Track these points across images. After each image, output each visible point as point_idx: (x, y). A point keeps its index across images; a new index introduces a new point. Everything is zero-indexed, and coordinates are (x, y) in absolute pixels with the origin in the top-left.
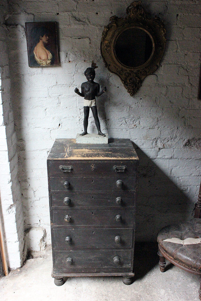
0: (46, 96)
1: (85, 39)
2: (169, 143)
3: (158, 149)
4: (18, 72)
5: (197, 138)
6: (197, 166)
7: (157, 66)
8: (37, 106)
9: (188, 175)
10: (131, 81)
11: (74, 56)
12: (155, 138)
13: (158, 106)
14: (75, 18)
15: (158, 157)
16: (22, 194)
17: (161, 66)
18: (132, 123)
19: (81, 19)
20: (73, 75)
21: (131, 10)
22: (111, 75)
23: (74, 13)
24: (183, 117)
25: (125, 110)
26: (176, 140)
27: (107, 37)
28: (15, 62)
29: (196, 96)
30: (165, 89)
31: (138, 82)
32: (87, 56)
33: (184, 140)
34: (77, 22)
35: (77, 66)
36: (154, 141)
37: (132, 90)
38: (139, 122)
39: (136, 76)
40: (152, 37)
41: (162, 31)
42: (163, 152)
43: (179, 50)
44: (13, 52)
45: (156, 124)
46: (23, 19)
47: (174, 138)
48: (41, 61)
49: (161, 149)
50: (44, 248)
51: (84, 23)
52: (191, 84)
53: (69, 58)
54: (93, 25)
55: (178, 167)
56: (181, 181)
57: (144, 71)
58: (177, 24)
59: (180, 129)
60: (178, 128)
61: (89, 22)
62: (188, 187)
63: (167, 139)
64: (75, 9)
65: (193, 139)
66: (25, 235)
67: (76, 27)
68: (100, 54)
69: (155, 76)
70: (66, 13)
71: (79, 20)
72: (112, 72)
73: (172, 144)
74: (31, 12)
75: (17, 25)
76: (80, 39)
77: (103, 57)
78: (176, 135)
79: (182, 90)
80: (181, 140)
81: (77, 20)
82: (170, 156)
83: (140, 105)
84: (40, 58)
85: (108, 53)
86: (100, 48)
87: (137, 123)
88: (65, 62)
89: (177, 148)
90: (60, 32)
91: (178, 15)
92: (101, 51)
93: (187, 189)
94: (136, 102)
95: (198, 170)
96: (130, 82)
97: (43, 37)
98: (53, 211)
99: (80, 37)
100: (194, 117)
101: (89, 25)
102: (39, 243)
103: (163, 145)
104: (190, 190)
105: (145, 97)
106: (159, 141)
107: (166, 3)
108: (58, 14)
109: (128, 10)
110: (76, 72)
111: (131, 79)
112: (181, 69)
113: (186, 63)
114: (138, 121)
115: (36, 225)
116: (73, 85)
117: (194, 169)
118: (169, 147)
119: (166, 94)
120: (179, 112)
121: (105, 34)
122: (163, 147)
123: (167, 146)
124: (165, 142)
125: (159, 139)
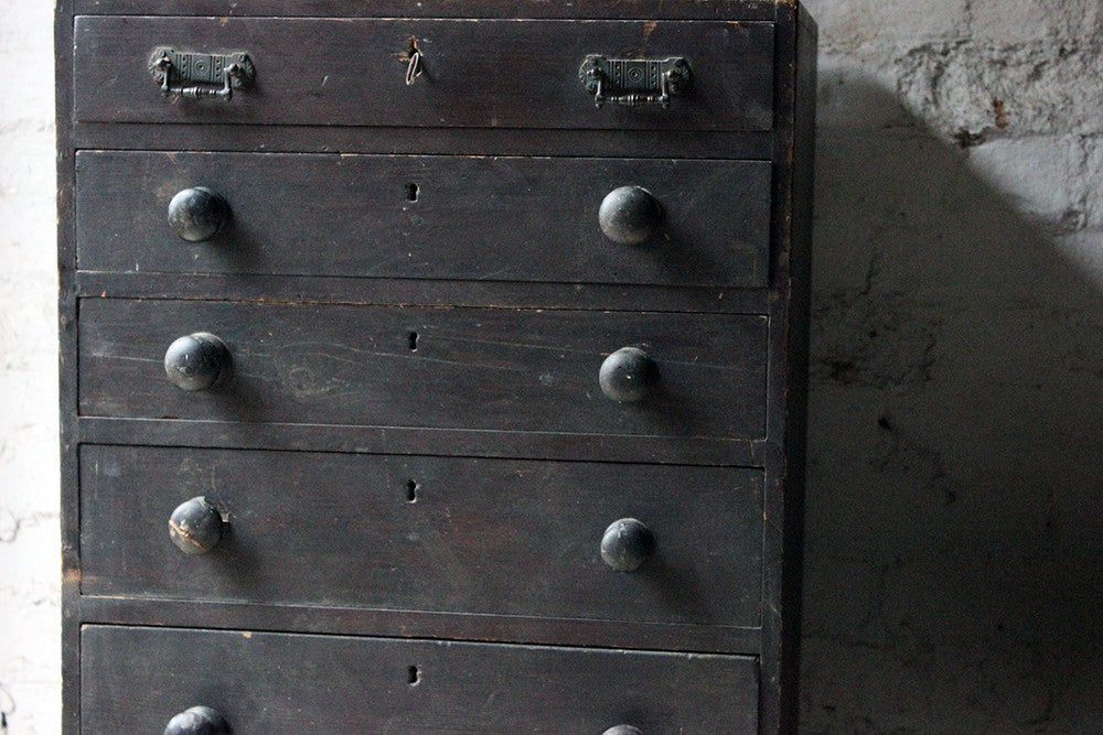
2: (1047, 88)
12: (917, 43)
36: (920, 74)
47: (1085, 47)
49: (979, 138)
63: (1022, 54)
73: (1068, 100)
98: (89, 455)
103: (997, 104)
106: (956, 70)
118: (1042, 124)
122: (992, 125)
123: (1030, 113)
124: (1006, 83)
125: (960, 59)
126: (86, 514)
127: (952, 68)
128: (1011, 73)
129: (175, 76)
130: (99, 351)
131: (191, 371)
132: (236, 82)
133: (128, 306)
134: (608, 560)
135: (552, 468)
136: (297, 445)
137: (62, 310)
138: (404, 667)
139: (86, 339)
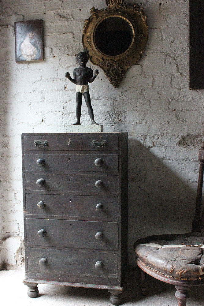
0: (31, 91)
1: (69, 34)
2: (160, 140)
3: (147, 148)
4: (7, 69)
5: (193, 134)
6: (196, 170)
7: (141, 55)
8: (22, 101)
9: (186, 180)
10: (114, 72)
11: (58, 51)
12: (142, 134)
13: (145, 98)
14: (60, 16)
16: (3, 196)
17: (146, 56)
18: (117, 118)
19: (66, 17)
20: (56, 69)
21: (110, 1)
22: (94, 68)
23: (59, 11)
24: (174, 110)
25: (109, 104)
26: (168, 137)
27: (88, 30)
30: (151, 79)
32: (71, 50)
33: (177, 137)
34: (62, 18)
35: (61, 61)
36: (142, 138)
37: (114, 81)
38: (125, 116)
40: (131, 24)
41: (143, 19)
43: (164, 38)
44: (3, 50)
45: (143, 118)
46: (13, 20)
47: (165, 135)
49: (151, 147)
50: (20, 262)
51: (68, 19)
52: (181, 74)
53: (54, 53)
54: (77, 20)
58: (160, 13)
59: (172, 123)
60: (168, 123)
61: (73, 18)
63: (156, 136)
65: (189, 135)
67: (61, 23)
69: (139, 65)
70: (52, 12)
71: (64, 17)
72: (95, 64)
73: (163, 142)
74: (22, 14)
75: (8, 25)
76: (64, 34)
78: (167, 131)
79: (170, 79)
80: (174, 137)
81: (62, 17)
82: (162, 157)
83: (125, 98)
85: (89, 45)
87: (122, 117)
88: (50, 58)
89: (169, 146)
90: (46, 29)
91: (161, 4)
92: (83, 43)
94: (121, 95)
96: (112, 72)
98: (26, 195)
99: (64, 33)
100: (187, 110)
101: (73, 21)
102: (15, 254)
103: (153, 143)
105: (130, 88)
108: (45, 13)
109: (107, 2)
110: (60, 66)
111: (113, 70)
112: (168, 58)
113: (174, 52)
115: (14, 233)
116: (57, 79)
117: (193, 174)
118: (160, 145)
119: (153, 85)
120: (169, 104)
121: (87, 26)
122: (153, 145)
123: (158, 144)
124: (154, 140)
125: (148, 136)
126: (27, 203)
127: (147, 137)
128: (155, 138)
129: (37, 144)
130: (28, 181)
131: (40, 184)
132: (45, 145)
133: (32, 175)
134: (97, 210)
135: (89, 197)
136: (54, 194)
137: (23, 175)
138: (70, 224)
139: (26, 179)
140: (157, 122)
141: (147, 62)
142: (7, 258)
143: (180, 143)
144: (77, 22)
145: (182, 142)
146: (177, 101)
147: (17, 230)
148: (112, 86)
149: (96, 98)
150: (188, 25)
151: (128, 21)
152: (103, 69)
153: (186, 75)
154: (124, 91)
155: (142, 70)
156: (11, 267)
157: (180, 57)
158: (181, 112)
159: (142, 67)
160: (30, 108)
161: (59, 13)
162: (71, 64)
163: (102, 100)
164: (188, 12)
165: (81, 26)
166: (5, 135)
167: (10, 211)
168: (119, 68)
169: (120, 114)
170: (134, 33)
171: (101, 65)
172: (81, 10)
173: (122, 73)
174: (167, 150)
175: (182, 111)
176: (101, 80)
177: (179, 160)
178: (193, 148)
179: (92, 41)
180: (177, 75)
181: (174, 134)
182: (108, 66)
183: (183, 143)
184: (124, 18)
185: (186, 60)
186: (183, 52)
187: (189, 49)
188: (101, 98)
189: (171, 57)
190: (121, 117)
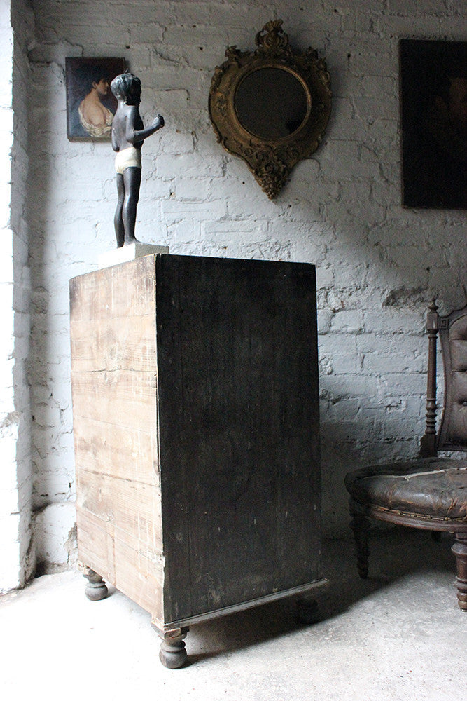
0: (98, 199)
1: (178, 92)
2: (353, 298)
3: (330, 312)
4: (45, 151)
5: (409, 286)
6: (416, 350)
7: (318, 142)
8: (79, 218)
9: (400, 370)
10: (268, 168)
12: (321, 286)
13: (325, 221)
14: (161, 55)
15: (333, 328)
16: (33, 417)
17: (326, 144)
18: (274, 255)
19: (171, 58)
21: (265, 39)
22: (229, 159)
23: (158, 45)
24: (377, 244)
25: (259, 229)
26: (368, 291)
27: (221, 86)
28: (40, 130)
29: (399, 200)
30: (337, 187)
31: (282, 170)
32: (183, 123)
33: (383, 293)
34: (165, 61)
35: (162, 141)
36: (322, 294)
37: (271, 186)
38: (289, 253)
39: (278, 160)
40: (304, 84)
41: (323, 77)
42: (343, 319)
43: (356, 115)
44: (37, 111)
45: (323, 257)
46: (61, 53)
47: (362, 288)
48: (91, 128)
49: (338, 311)
51: (177, 64)
52: (387, 180)
54: (195, 67)
55: (376, 352)
56: (386, 384)
57: (293, 151)
58: (349, 70)
59: (373, 267)
60: (368, 267)
61: (187, 62)
62: (401, 398)
63: (347, 289)
64: (161, 39)
65: (402, 289)
66: (33, 519)
67: (163, 70)
68: (208, 120)
69: (315, 161)
70: (144, 46)
71: (169, 59)
72: (232, 152)
73: (359, 301)
74: (78, 42)
75: (48, 63)
76: (169, 92)
77: (213, 122)
78: (365, 280)
79: (369, 189)
80: (378, 293)
81: (165, 59)
82: (357, 328)
83: (289, 220)
84: (91, 122)
85: (223, 115)
86: (207, 108)
87: (283, 255)
89: (370, 308)
91: (349, 56)
92: (210, 113)
93: (400, 403)
94: (281, 213)
95: (418, 358)
96: (266, 170)
97: (98, 83)
99: (168, 88)
100: (398, 245)
101: (189, 69)
102: (66, 540)
103: (342, 302)
104: (407, 405)
105: (297, 201)
106: (331, 293)
107: (327, 34)
108: (128, 48)
109: (259, 39)
110: (160, 152)
111: (268, 165)
112: (365, 152)
113: (373, 140)
114: (286, 252)
115: (60, 496)
116: (153, 177)
117: (411, 358)
118: (353, 307)
119: (339, 196)
120: (368, 233)
121: (217, 80)
122: (341, 307)
123: (350, 304)
124: (344, 297)
125: (332, 290)
128: (345, 294)
140: (348, 264)
141: (327, 154)
142: (48, 550)
143: (387, 304)
144: (195, 71)
145: (391, 301)
146: (381, 228)
147: (66, 489)
148: (265, 195)
149: (234, 216)
150: (398, 96)
151: (298, 77)
152: (248, 162)
153: (395, 182)
154: (287, 205)
155: (320, 168)
156: (56, 569)
157: (384, 151)
158: (388, 248)
159: (319, 164)
160: (97, 232)
161: (158, 50)
162: (185, 150)
163: (245, 221)
164: (396, 75)
165: (203, 78)
166: (41, 287)
167: (49, 448)
168: (280, 162)
169: (279, 249)
170: (309, 100)
171: (243, 155)
172: (204, 50)
173: (284, 173)
174: (366, 315)
175: (390, 245)
176: (244, 183)
177: (387, 333)
178: (410, 311)
179: (231, 108)
180: (381, 181)
181: (377, 287)
182: (257, 158)
183: (393, 303)
184: (292, 72)
185: (395, 158)
186: (390, 144)
187: (399, 138)
188: (243, 217)
189: (370, 150)
190: (281, 254)
